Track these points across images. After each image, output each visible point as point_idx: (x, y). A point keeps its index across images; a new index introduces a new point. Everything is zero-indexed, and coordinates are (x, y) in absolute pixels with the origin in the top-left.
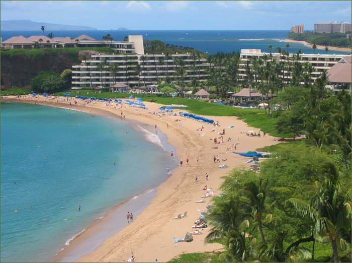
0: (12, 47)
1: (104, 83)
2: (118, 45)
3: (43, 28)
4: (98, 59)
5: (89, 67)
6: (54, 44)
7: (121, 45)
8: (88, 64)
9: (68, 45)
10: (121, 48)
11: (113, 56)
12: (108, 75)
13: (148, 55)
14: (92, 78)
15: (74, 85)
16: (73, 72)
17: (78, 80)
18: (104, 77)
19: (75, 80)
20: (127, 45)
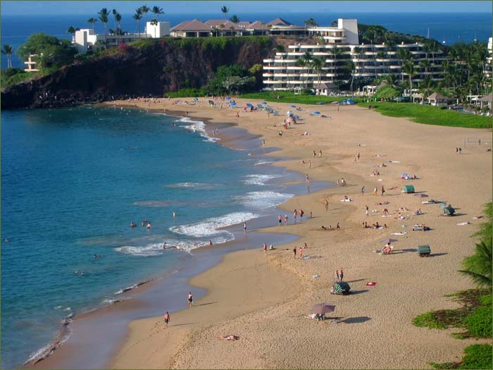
0: (184, 35)
1: (305, 82)
2: (324, 32)
3: (225, 10)
4: (297, 50)
5: (286, 61)
6: (240, 31)
7: (328, 32)
8: (285, 57)
9: (257, 33)
10: (328, 35)
11: (317, 46)
12: (311, 72)
13: (363, 46)
14: (290, 75)
15: (266, 85)
16: (265, 68)
17: (272, 78)
18: (306, 75)
19: (266, 78)
20: (337, 33)
